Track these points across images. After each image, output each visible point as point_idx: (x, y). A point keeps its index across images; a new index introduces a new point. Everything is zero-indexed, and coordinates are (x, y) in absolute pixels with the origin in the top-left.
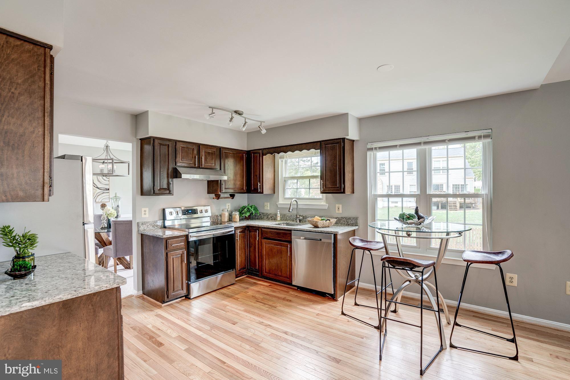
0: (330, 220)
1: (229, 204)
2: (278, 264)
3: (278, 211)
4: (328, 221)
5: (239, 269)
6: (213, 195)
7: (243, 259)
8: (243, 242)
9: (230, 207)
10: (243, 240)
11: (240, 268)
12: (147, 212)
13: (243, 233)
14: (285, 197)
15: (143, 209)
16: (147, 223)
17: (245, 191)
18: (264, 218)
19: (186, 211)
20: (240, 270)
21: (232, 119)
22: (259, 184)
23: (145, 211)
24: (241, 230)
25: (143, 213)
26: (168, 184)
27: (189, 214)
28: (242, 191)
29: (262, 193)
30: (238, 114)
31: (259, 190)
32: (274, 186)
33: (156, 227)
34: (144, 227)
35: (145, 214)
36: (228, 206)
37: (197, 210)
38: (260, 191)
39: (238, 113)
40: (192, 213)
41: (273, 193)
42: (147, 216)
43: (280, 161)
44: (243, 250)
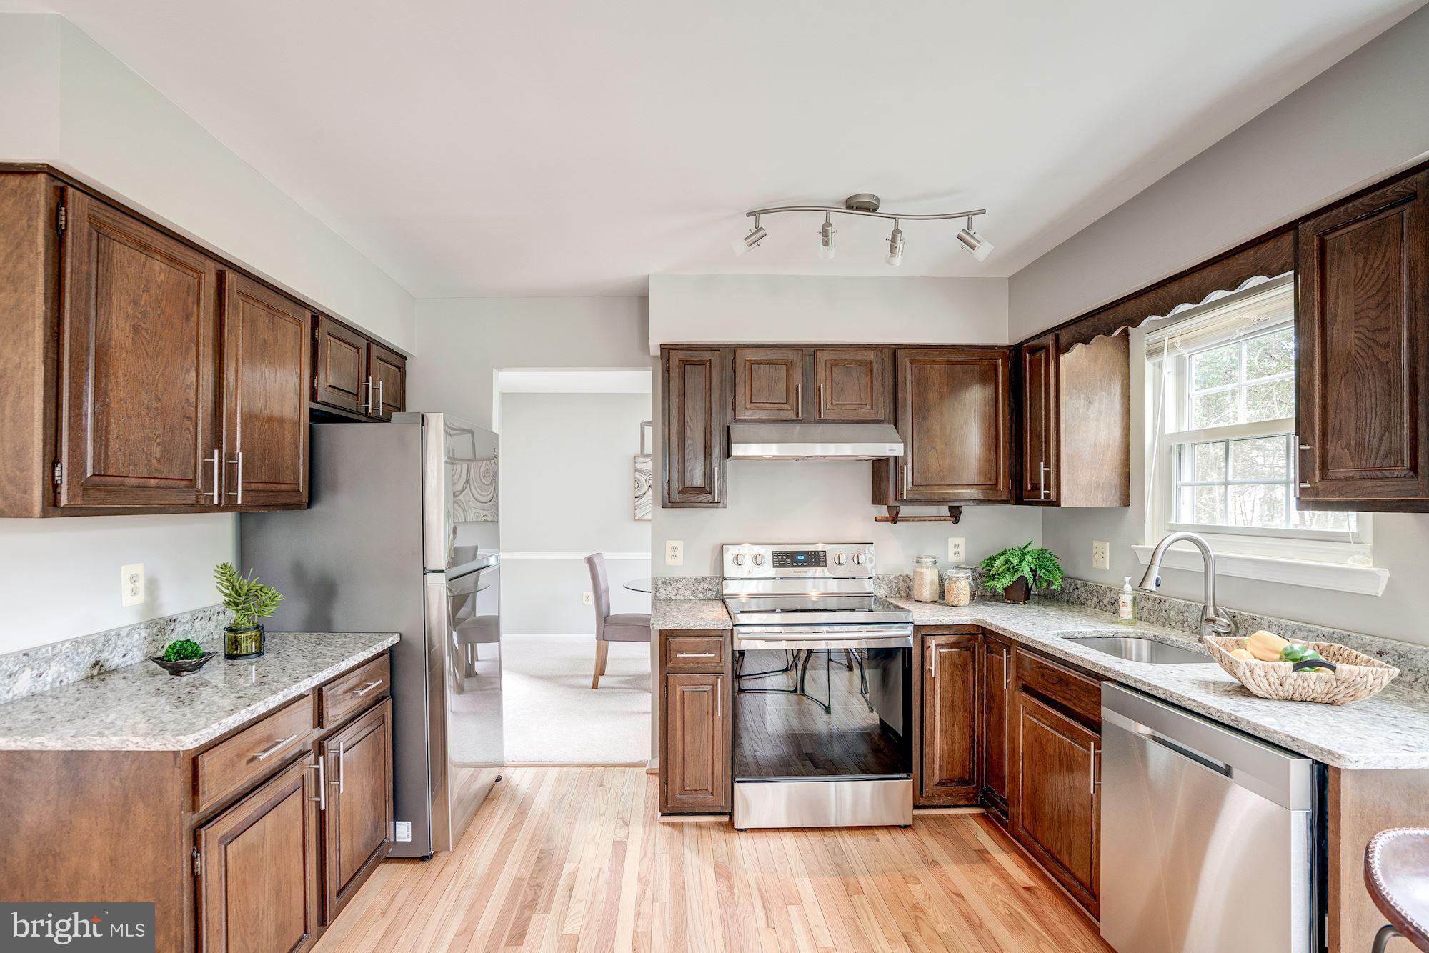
0: (1333, 669)
1: (961, 541)
2: (1059, 810)
3: (1127, 579)
4: (1326, 673)
5: (937, 779)
6: (883, 511)
7: (962, 745)
8: (959, 684)
9: (962, 550)
10: (958, 678)
11: (944, 777)
12: (680, 553)
13: (961, 648)
14: (1173, 521)
15: (670, 544)
16: (676, 581)
17: (1005, 497)
18: (1089, 602)
19: (788, 557)
20: (942, 783)
21: (825, 233)
22: (1043, 469)
23: (674, 549)
24: (953, 639)
25: (669, 553)
26: (709, 475)
27: (795, 564)
28: (992, 496)
29: (1057, 503)
30: (858, 209)
31: (1043, 492)
32: (1126, 477)
33: (700, 595)
34: (668, 593)
35: (674, 557)
36: (957, 546)
37: (825, 556)
38: (1047, 496)
39: (861, 206)
40: (805, 564)
41: (1116, 503)
42: (679, 561)
43: (1149, 365)
44: (960, 715)
